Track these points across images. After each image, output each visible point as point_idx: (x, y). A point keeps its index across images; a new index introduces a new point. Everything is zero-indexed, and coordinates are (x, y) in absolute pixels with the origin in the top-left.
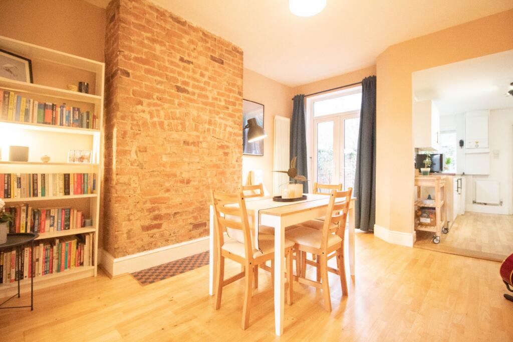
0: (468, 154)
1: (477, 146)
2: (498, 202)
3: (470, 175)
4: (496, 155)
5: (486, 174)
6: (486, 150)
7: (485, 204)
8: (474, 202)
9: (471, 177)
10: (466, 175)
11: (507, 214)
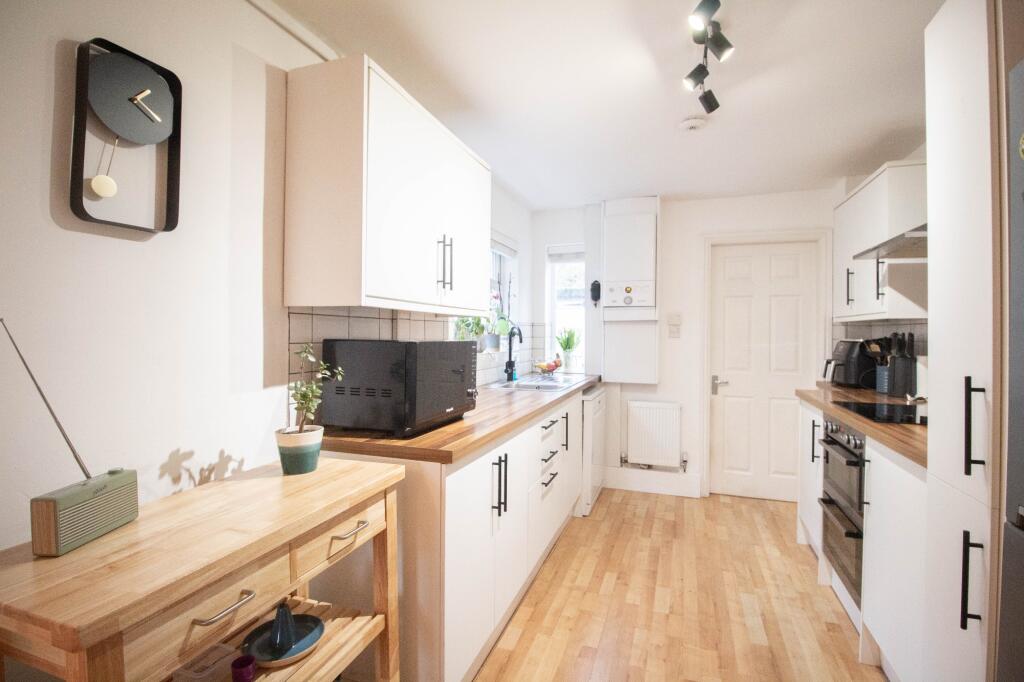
0: (611, 322)
1: (628, 303)
2: (676, 463)
3: (615, 384)
4: (675, 328)
5: (653, 382)
6: (650, 315)
7: (650, 467)
8: (624, 461)
9: (617, 389)
10: (606, 384)
11: (698, 496)
